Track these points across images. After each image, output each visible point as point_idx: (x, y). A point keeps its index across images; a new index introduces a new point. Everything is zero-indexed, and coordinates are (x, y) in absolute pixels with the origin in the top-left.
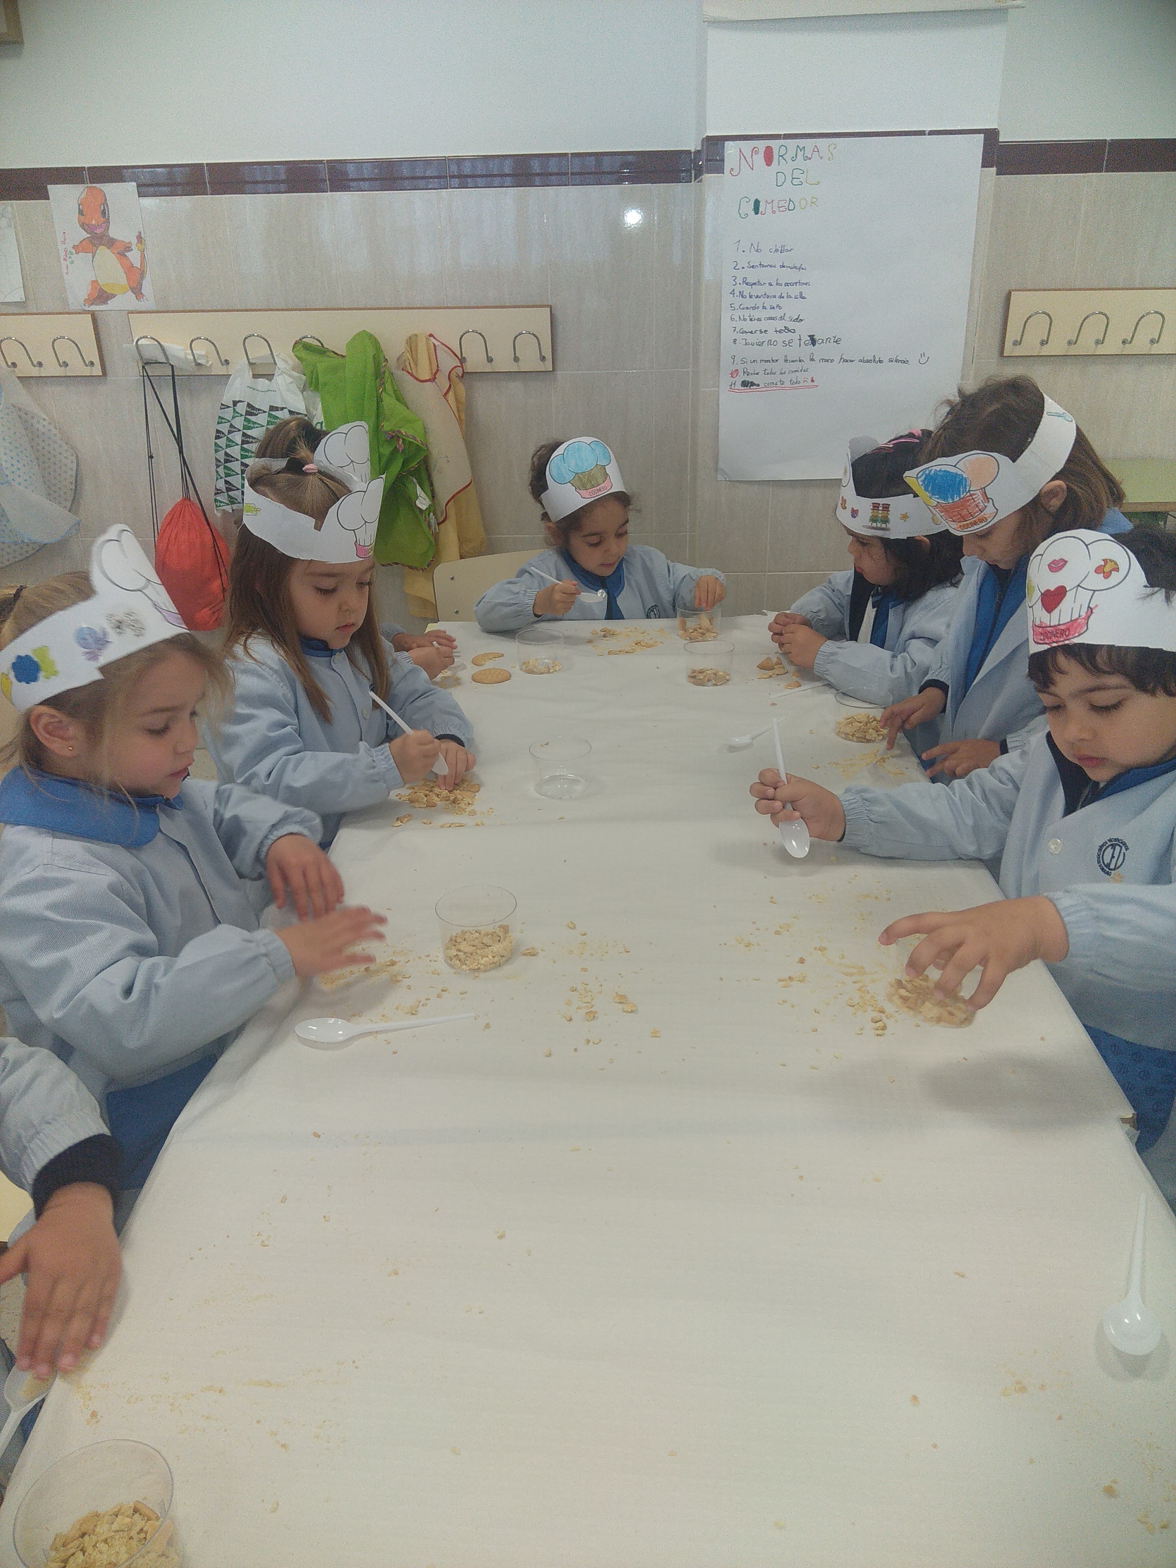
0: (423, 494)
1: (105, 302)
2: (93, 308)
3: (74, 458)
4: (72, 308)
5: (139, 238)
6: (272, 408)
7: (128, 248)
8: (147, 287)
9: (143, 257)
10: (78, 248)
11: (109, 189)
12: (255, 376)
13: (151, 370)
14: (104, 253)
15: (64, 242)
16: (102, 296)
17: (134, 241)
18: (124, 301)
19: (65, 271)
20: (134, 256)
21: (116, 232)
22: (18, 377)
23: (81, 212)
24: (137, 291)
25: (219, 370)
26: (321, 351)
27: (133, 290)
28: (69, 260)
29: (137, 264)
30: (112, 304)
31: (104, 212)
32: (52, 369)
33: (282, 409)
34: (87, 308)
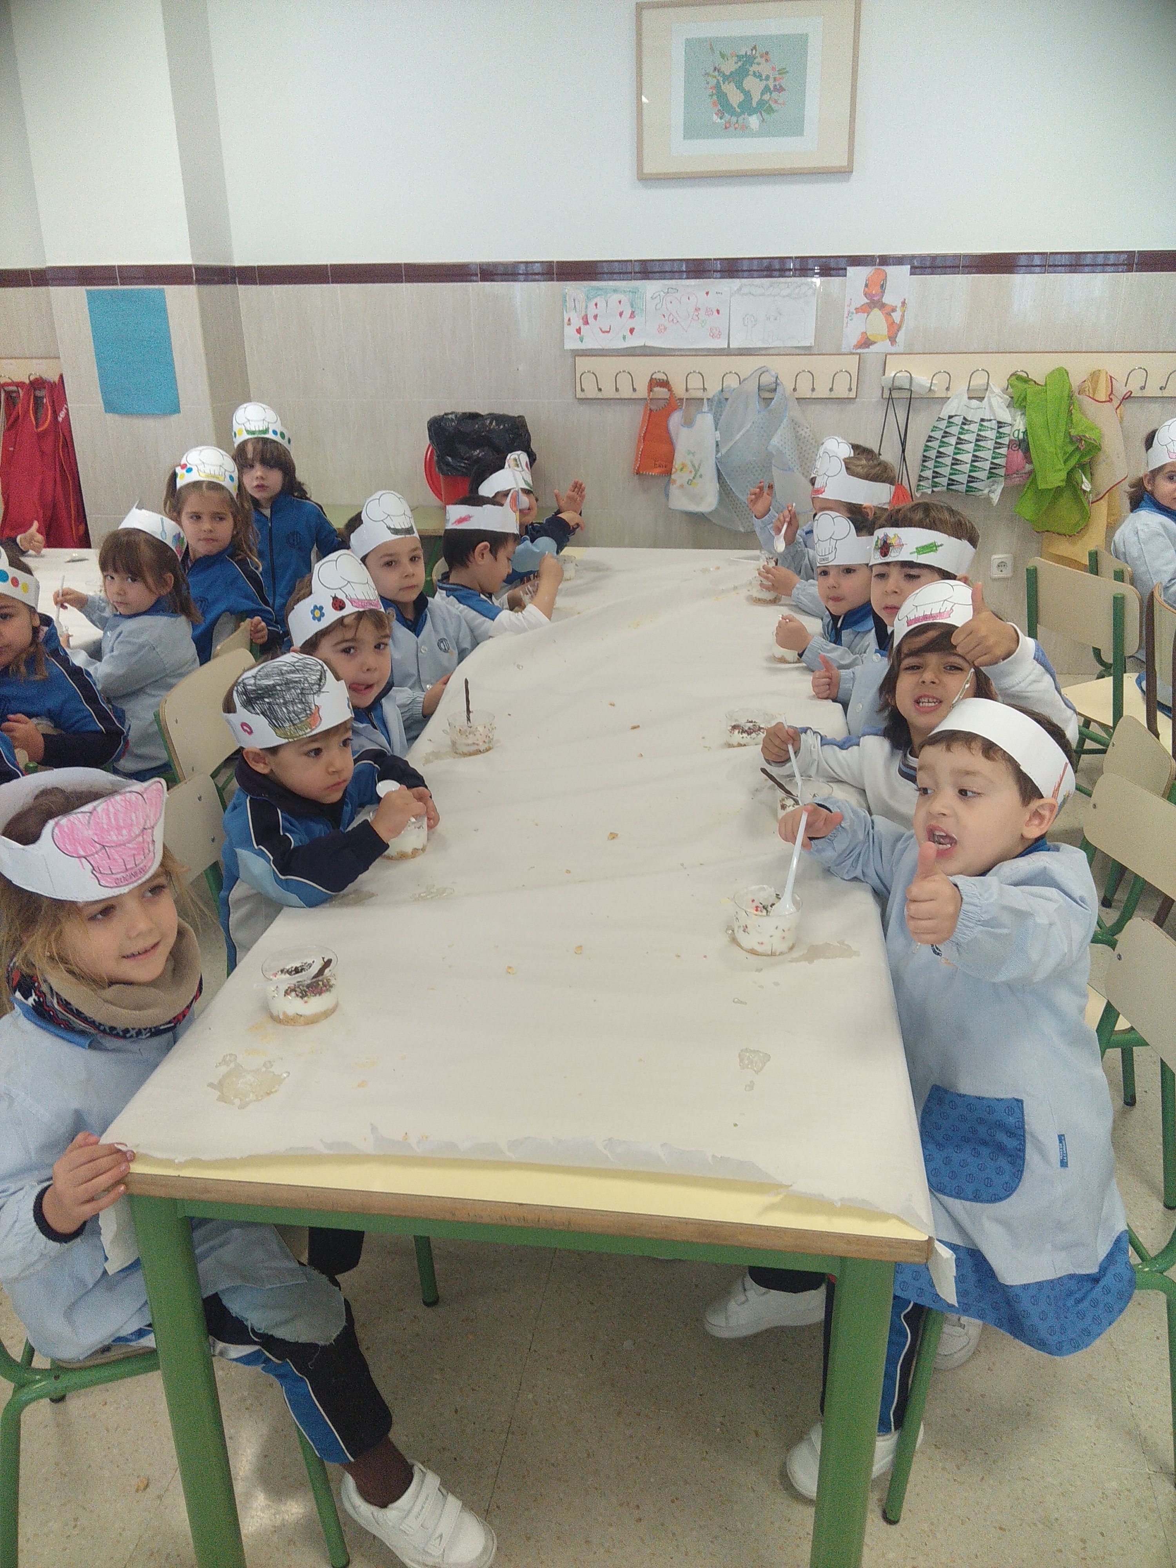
1: (868, 347)
2: (859, 351)
4: (844, 350)
5: (904, 303)
6: (982, 420)
7: (894, 310)
8: (901, 337)
9: (903, 316)
10: (859, 310)
11: (890, 270)
12: (970, 398)
13: (895, 395)
14: (876, 313)
15: (849, 306)
16: (866, 343)
17: (899, 305)
18: (883, 346)
19: (845, 325)
20: (897, 317)
21: (888, 299)
22: (797, 399)
23: (866, 286)
24: (893, 339)
25: (944, 394)
26: (1026, 380)
27: (890, 338)
28: (850, 318)
29: (897, 321)
30: (873, 348)
31: (882, 286)
32: (824, 392)
33: (990, 420)
34: (854, 351)
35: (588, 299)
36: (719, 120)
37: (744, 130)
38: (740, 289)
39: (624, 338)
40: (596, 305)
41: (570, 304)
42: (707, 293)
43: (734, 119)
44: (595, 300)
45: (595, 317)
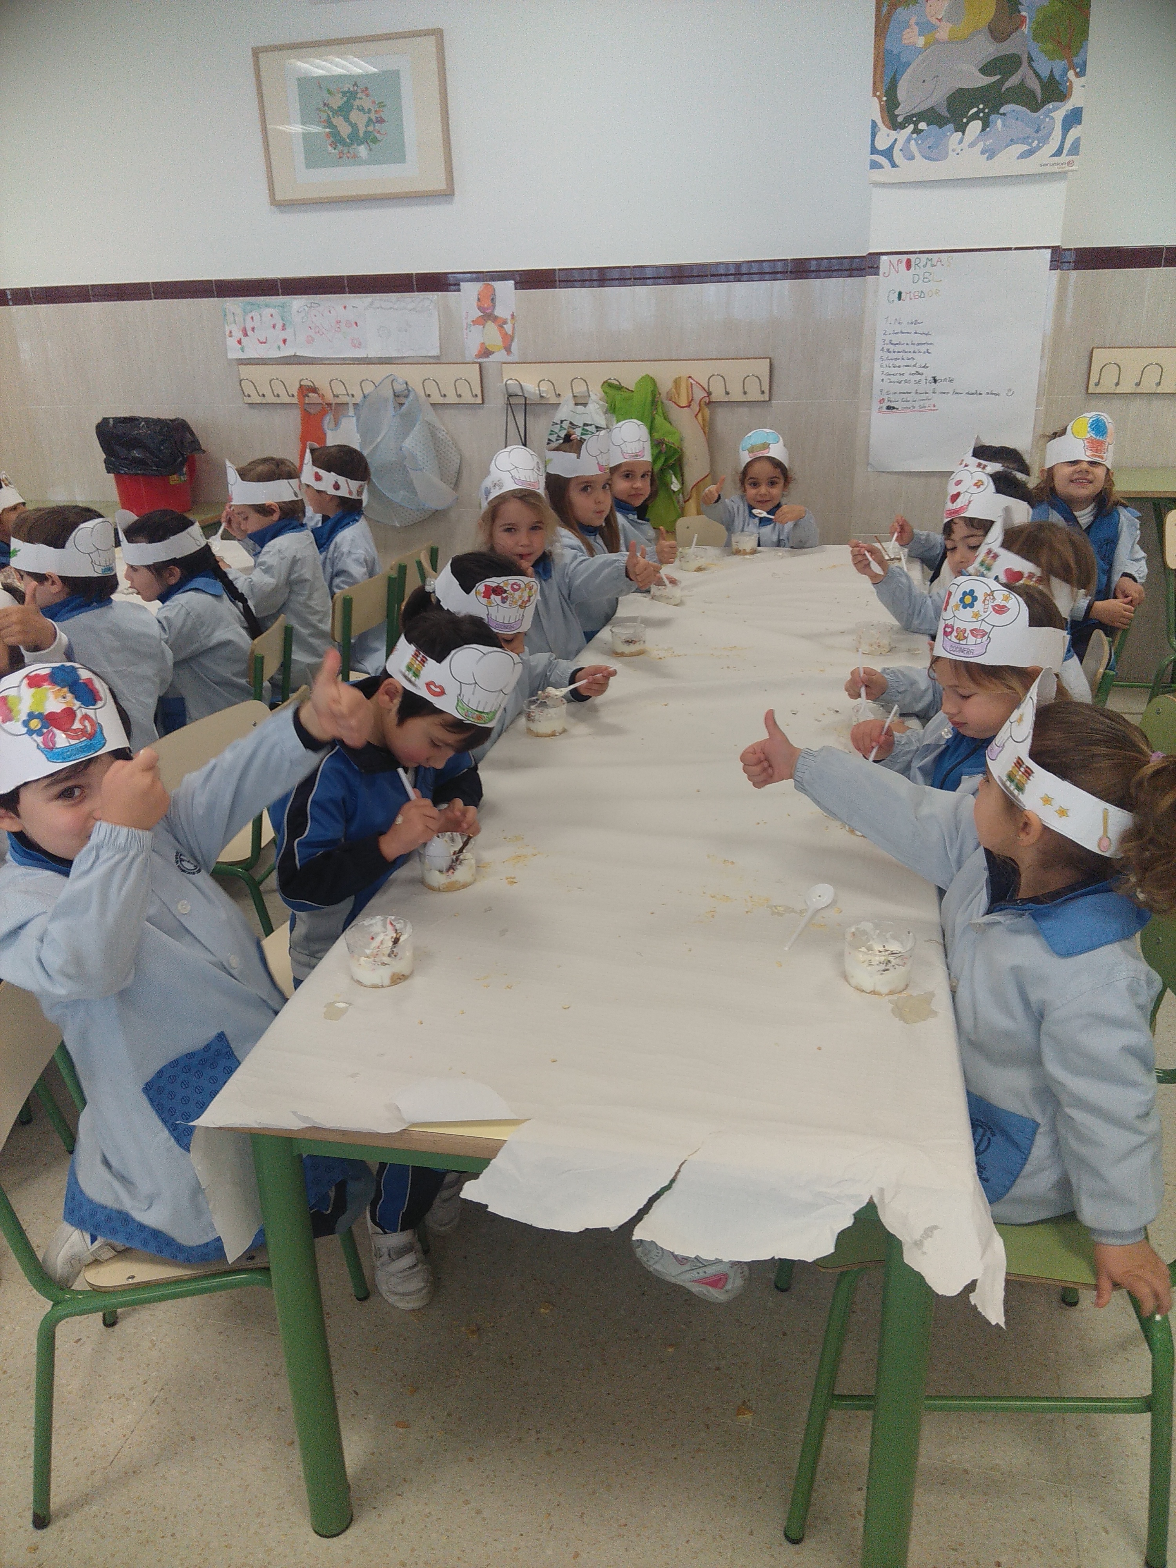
0: (676, 482)
1: (488, 357)
2: (481, 360)
3: (459, 457)
5: (513, 315)
6: (585, 425)
8: (514, 347)
10: (475, 322)
11: (497, 285)
13: (513, 401)
16: (486, 352)
17: (509, 317)
21: (498, 312)
22: (431, 404)
23: (479, 300)
25: (553, 400)
26: (619, 388)
30: (492, 358)
31: (493, 299)
32: (452, 399)
33: (591, 425)
34: (476, 360)
35: (245, 313)
36: (334, 151)
37: (355, 159)
38: (372, 304)
39: (279, 347)
40: (252, 318)
41: (230, 318)
42: (345, 307)
43: (345, 150)
44: (250, 315)
45: (253, 329)
